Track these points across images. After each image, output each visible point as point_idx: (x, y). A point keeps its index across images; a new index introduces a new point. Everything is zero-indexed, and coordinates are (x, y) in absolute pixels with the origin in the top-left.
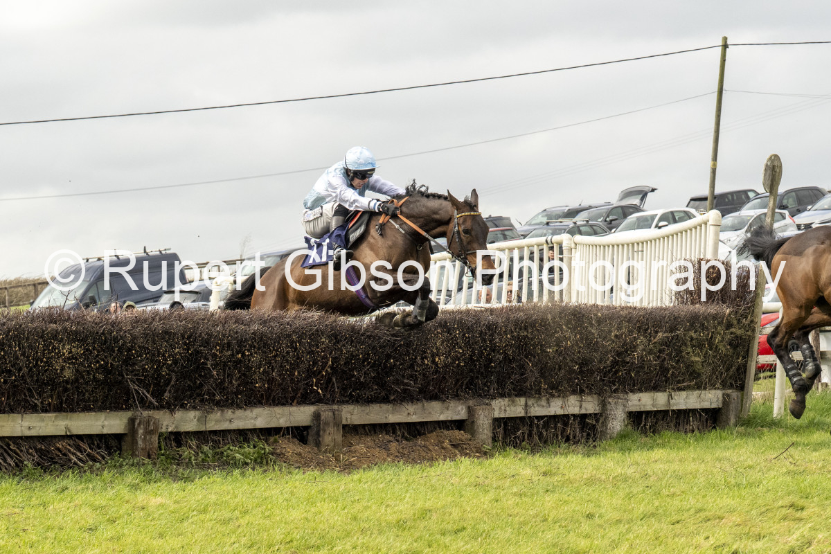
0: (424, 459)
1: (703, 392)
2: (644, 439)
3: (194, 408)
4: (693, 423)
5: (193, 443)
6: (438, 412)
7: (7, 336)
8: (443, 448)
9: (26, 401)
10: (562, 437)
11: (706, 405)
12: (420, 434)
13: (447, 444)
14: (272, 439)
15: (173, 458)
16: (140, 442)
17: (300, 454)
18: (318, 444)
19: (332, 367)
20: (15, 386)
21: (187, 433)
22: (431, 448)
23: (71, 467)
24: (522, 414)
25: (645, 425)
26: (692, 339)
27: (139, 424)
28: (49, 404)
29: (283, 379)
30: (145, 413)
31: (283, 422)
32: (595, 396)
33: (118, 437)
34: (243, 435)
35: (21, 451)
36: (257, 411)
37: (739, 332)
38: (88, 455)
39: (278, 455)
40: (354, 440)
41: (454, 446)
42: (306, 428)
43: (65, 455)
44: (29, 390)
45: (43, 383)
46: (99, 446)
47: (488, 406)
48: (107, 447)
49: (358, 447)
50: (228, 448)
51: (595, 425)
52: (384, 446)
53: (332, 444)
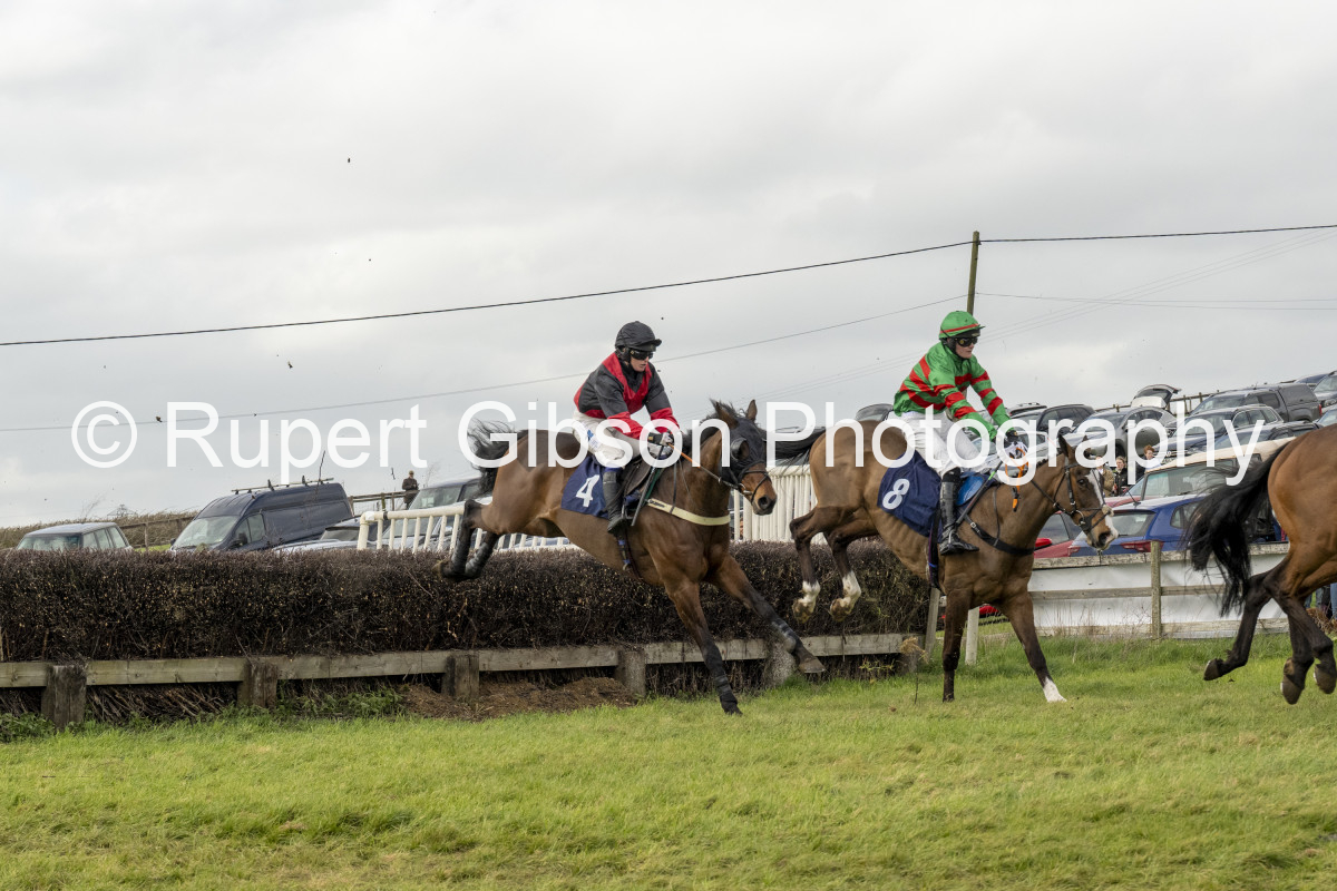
0: (568, 707)
1: (881, 636)
2: (818, 688)
3: (317, 654)
5: (316, 692)
6: (585, 657)
7: (110, 577)
8: (590, 697)
9: (133, 646)
11: (884, 650)
12: (566, 682)
13: (594, 692)
14: (402, 688)
15: (294, 708)
16: (257, 691)
17: (432, 703)
18: (452, 692)
19: (468, 609)
20: (122, 631)
21: (309, 680)
22: (576, 696)
23: (182, 718)
24: (679, 660)
26: (867, 578)
27: (256, 671)
28: (159, 650)
29: (414, 623)
30: (263, 659)
31: (415, 669)
32: (760, 641)
33: (235, 685)
34: (371, 683)
35: (128, 700)
36: (385, 657)
38: (202, 704)
40: (492, 688)
41: (604, 695)
42: (440, 675)
43: (175, 704)
44: (136, 635)
45: (151, 627)
46: (214, 695)
47: (640, 651)
48: (222, 696)
49: (496, 696)
50: (354, 697)
51: (760, 672)
52: (525, 694)
53: (467, 693)
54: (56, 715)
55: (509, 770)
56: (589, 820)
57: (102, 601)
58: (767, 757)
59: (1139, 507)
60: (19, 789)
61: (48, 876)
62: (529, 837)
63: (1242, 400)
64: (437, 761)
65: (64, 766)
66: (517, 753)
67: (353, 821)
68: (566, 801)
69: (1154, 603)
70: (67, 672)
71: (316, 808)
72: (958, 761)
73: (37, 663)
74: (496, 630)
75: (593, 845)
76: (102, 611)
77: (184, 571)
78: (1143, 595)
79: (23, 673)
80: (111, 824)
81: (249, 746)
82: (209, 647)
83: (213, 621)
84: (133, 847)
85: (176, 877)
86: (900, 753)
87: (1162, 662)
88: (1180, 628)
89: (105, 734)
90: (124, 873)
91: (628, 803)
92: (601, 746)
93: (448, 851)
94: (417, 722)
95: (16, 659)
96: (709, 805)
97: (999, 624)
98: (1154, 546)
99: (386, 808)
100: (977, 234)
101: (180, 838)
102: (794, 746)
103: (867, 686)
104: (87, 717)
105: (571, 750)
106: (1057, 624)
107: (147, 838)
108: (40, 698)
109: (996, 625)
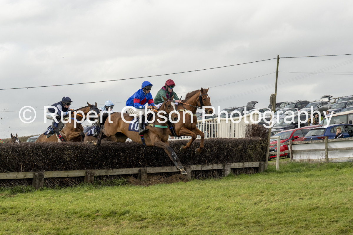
0: (171, 182)
1: (253, 162)
2: (237, 176)
3: (104, 169)
4: (251, 171)
5: (104, 179)
7: (50, 149)
8: (177, 179)
9: (56, 167)
10: (212, 176)
11: (254, 166)
12: (170, 175)
13: (178, 178)
14: (127, 177)
15: (99, 183)
16: (89, 179)
17: (135, 182)
18: (140, 179)
19: (144, 156)
20: (53, 163)
21: (103, 176)
22: (173, 179)
23: (69, 186)
24: (200, 169)
25: (236, 172)
26: (250, 147)
27: (89, 174)
28: (63, 168)
29: (130, 160)
30: (90, 170)
31: (130, 173)
32: (222, 164)
33: (83, 177)
34: (119, 176)
35: (55, 182)
36: (123, 169)
37: (264, 145)
38: (74, 183)
39: (129, 182)
40: (151, 177)
41: (180, 179)
42: (137, 174)
43: (67, 182)
44: (57, 164)
45: (61, 162)
46: (77, 180)
47: (190, 167)
48: (80, 180)
49: (152, 179)
50: (114, 180)
51: (222, 172)
52: (159, 179)
53: (144, 179)
54: (36, 186)
55: (155, 199)
56: (176, 212)
57: (48, 156)
58: (223, 195)
59: (322, 128)
60: (27, 205)
61: (34, 228)
62: (160, 217)
63: (349, 99)
64: (136, 197)
65: (38, 199)
66: (157, 195)
67: (114, 213)
68: (170, 207)
69: (326, 152)
70: (39, 174)
71: (104, 209)
72: (274, 195)
73: (31, 172)
74: (152, 162)
75: (177, 219)
76: (48, 159)
77: (69, 148)
78: (323, 151)
79: (27, 175)
80: (51, 214)
81: (87, 193)
82: (76, 167)
83: (77, 161)
84: (56, 220)
85: (68, 228)
86: (258, 193)
87: (328, 169)
88: (333, 159)
89: (49, 191)
90: (54, 227)
91: (187, 207)
92: (179, 193)
93: (139, 221)
94: (131, 186)
95: (26, 171)
96: (208, 207)
97: (285, 159)
98: (326, 138)
99: (123, 209)
100: (278, 56)
101: (68, 218)
102: (230, 192)
103: (250, 176)
104: (44, 186)
105: (171, 193)
106: (300, 159)
107: (60, 218)
108: (32, 181)
109: (284, 159)
